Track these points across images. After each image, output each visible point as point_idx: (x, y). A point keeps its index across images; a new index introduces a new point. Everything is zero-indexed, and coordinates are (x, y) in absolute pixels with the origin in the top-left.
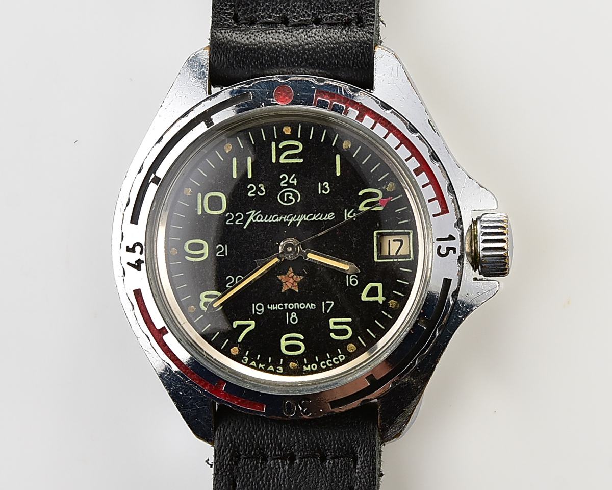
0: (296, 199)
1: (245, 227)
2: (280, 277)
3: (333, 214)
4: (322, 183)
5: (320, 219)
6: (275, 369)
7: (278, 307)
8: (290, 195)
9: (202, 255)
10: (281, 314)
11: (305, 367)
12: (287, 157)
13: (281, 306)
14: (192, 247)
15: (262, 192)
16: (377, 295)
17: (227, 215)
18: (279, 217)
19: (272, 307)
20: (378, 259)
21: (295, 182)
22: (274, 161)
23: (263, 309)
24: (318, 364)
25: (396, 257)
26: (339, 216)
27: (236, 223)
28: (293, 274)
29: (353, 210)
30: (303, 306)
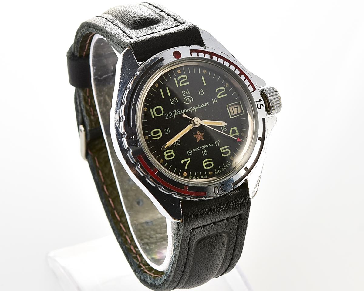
0: (191, 100)
1: (174, 118)
2: (194, 136)
3: (208, 103)
4: (200, 91)
5: (203, 106)
6: (204, 177)
7: (197, 149)
8: (188, 99)
9: (160, 135)
10: (200, 152)
11: (215, 172)
12: (182, 83)
13: (199, 149)
14: (154, 133)
15: (176, 101)
16: (236, 133)
17: (165, 115)
18: (187, 110)
19: (195, 150)
20: (232, 117)
21: (189, 93)
22: (177, 86)
23: (192, 152)
24: (221, 169)
25: (237, 114)
26: (211, 103)
27: (170, 117)
28: (199, 133)
29: (215, 99)
30: (207, 146)
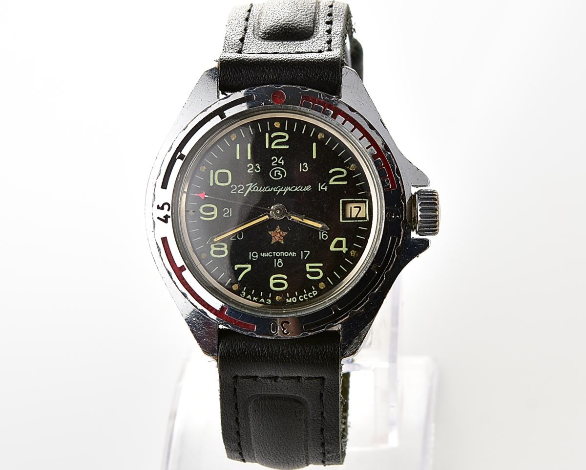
0: (283, 175)
1: (245, 195)
2: (270, 233)
3: (310, 186)
5: (300, 190)
6: (266, 301)
7: (268, 255)
8: (278, 172)
13: (270, 254)
17: (232, 186)
18: (271, 188)
19: (264, 255)
22: (267, 147)
23: (257, 256)
24: (297, 297)
28: (280, 230)
29: (325, 184)
30: (286, 254)
